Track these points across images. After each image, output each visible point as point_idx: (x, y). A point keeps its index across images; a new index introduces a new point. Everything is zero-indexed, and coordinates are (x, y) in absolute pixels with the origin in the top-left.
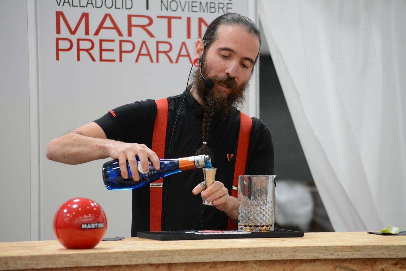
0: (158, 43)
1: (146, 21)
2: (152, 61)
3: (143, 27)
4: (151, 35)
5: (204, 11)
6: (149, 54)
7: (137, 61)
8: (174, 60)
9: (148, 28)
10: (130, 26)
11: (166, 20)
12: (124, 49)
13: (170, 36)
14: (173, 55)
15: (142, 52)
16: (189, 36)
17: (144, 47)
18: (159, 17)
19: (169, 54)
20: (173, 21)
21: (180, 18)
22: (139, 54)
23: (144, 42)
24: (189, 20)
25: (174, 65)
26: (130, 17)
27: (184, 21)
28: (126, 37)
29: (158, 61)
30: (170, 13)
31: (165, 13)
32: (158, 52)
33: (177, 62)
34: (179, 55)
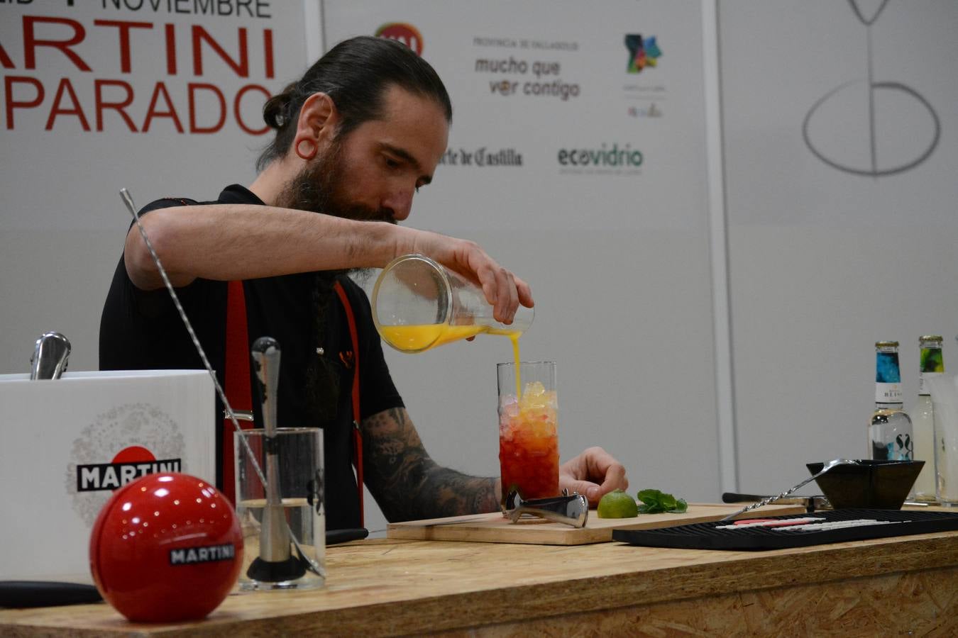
0: (99, 84)
1: (68, 33)
2: (86, 127)
3: (62, 46)
4: (83, 66)
5: (204, 11)
6: (78, 111)
7: (49, 126)
8: (139, 124)
9: (75, 48)
10: (30, 43)
11: (116, 31)
12: (16, 98)
13: (126, 67)
14: (138, 111)
15: (62, 106)
16: (172, 69)
17: (66, 93)
18: (98, 23)
19: (128, 110)
20: (133, 32)
21: (149, 26)
22: (56, 111)
23: (65, 82)
24: (170, 30)
25: (140, 135)
26: (28, 22)
27: (159, 34)
28: (20, 70)
29: (100, 127)
30: (124, 15)
31: (112, 13)
32: (100, 105)
33: (146, 128)
34: (151, 113)
